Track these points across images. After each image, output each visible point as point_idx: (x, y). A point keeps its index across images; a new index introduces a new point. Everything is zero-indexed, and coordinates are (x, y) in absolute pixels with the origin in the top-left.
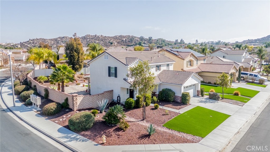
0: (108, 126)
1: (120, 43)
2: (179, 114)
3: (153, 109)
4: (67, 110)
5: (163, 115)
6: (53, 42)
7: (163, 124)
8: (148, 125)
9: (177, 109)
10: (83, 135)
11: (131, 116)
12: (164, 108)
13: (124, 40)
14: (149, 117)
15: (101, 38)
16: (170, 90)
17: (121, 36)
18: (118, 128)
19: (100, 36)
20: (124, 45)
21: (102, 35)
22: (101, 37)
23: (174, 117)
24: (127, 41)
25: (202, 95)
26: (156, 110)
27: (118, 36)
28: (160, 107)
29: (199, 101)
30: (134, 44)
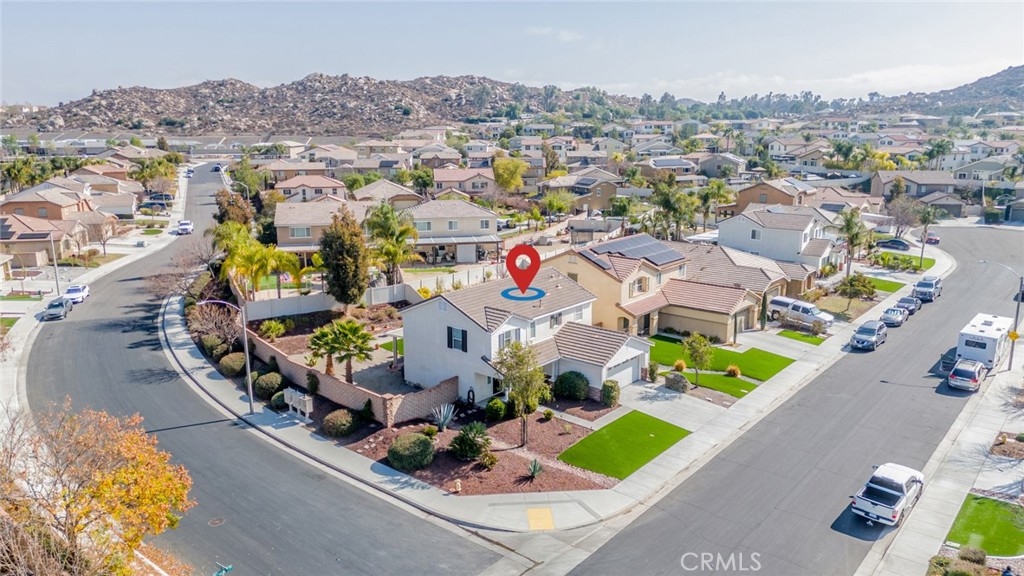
0: (460, 460)
1: (438, 108)
2: (590, 433)
3: (541, 421)
4: (373, 425)
5: (560, 435)
6: (182, 101)
7: (558, 455)
8: (531, 456)
9: (589, 419)
10: (420, 477)
11: (500, 437)
12: (566, 416)
13: (454, 98)
14: (532, 440)
15: (366, 87)
16: (579, 375)
17: (439, 78)
18: (479, 464)
19: (362, 81)
20: (454, 116)
21: (370, 77)
22: (366, 83)
23: (580, 440)
24: (464, 101)
25: (653, 380)
26: (548, 423)
27: (428, 81)
28: (556, 414)
29: (640, 396)
30: (488, 116)
